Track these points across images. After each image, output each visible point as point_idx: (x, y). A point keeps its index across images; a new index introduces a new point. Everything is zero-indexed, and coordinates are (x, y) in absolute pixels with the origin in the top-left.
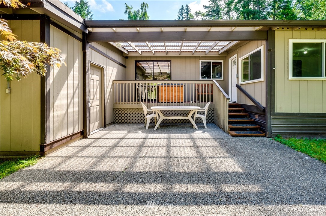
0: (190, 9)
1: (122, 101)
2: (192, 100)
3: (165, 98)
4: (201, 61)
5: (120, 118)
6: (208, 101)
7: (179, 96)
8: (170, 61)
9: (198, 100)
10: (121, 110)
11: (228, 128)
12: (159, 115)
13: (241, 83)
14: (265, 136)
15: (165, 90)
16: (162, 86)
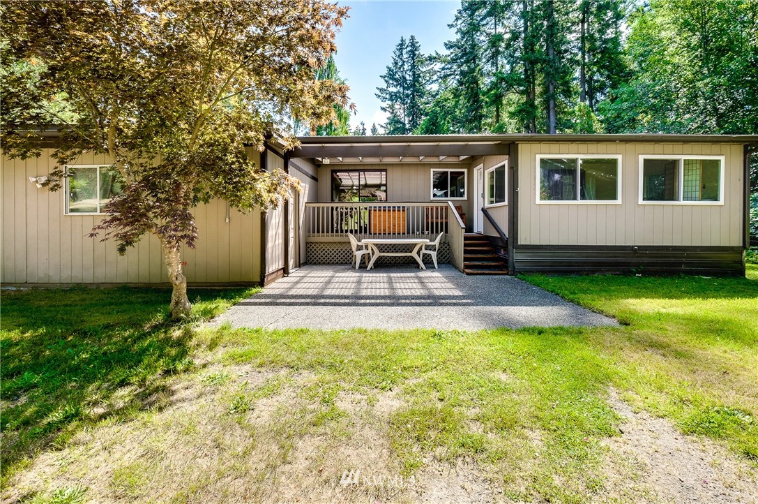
0: (417, 45)
1: (314, 232)
2: (418, 230)
3: (380, 227)
4: (432, 170)
5: (315, 256)
6: (441, 231)
7: (399, 224)
8: (385, 170)
9: (427, 230)
10: (317, 245)
11: (463, 265)
12: (372, 250)
13: (487, 205)
14: (507, 274)
15: (380, 216)
16: (375, 210)
